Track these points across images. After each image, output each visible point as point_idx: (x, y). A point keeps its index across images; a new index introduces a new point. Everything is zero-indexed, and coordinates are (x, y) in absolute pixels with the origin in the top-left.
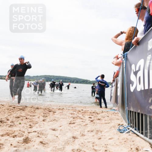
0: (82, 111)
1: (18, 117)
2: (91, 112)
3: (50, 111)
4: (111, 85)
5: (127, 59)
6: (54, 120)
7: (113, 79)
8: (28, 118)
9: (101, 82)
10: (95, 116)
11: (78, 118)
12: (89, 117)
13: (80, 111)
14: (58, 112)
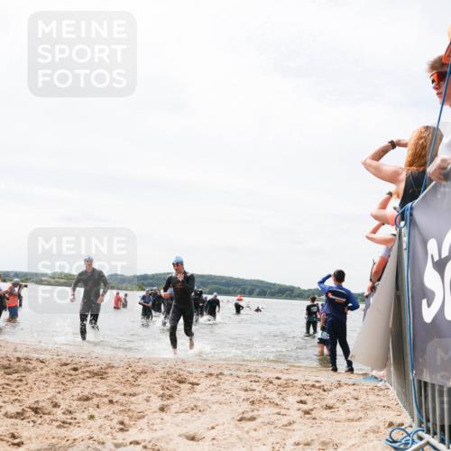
0: (276, 382)
1: (87, 399)
2: (303, 386)
3: (180, 382)
4: (363, 301)
5: (412, 223)
6: (193, 409)
7: (370, 284)
8: (117, 402)
9: (334, 293)
10: (318, 396)
11: (267, 401)
12: (299, 399)
13: (271, 382)
14: (205, 383)
